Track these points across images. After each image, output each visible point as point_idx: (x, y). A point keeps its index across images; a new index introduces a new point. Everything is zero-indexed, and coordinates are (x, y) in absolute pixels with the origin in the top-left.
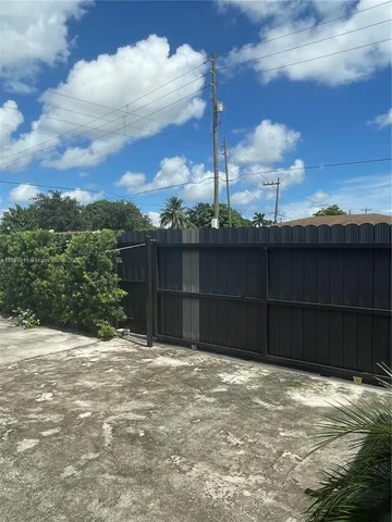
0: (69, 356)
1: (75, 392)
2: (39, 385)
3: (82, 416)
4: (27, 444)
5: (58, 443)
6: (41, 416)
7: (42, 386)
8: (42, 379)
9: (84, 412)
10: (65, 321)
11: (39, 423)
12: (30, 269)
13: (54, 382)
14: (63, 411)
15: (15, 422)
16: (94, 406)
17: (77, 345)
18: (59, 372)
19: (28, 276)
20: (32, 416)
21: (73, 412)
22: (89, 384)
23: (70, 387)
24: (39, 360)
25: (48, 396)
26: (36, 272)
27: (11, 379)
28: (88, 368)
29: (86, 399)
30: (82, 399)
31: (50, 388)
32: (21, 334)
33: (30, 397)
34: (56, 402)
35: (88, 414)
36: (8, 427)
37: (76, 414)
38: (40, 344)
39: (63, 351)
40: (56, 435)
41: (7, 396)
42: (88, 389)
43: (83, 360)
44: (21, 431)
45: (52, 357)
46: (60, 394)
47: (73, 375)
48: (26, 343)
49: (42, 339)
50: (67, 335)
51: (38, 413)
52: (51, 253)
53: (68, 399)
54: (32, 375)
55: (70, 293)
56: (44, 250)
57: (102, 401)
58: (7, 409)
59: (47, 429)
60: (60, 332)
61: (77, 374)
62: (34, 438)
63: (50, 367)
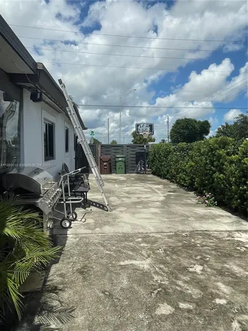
0: (229, 236)
1: (221, 273)
2: (196, 256)
3: (218, 301)
4: (165, 309)
5: (187, 322)
6: (186, 286)
7: (199, 257)
8: (200, 251)
9: (220, 298)
10: (233, 206)
11: (181, 292)
12: (213, 165)
13: (208, 257)
14: (204, 288)
15: (167, 283)
16: (233, 294)
17: (239, 228)
18: (215, 250)
19: (211, 170)
20: (180, 283)
21: (212, 294)
22: (236, 269)
23: (218, 266)
24: (206, 234)
25: (198, 268)
26: (216, 167)
27: (180, 244)
28: (241, 253)
29: (228, 284)
30: (224, 283)
31: (203, 262)
32: (201, 210)
33: (186, 265)
34: (202, 277)
35: (223, 302)
36: (160, 286)
37: (214, 296)
38: (211, 221)
39: (226, 231)
40: (189, 311)
41: (172, 258)
42: (233, 275)
43: (239, 243)
44: (167, 293)
45: (216, 234)
46: (209, 270)
47: (225, 256)
48: (202, 218)
49: (214, 217)
50: (234, 218)
51: (185, 282)
52: (228, 154)
53: (213, 278)
54: (195, 246)
55: (238, 186)
56: (222, 152)
57: (242, 292)
58: (166, 269)
59: (185, 301)
60: (229, 214)
61: (229, 256)
62: (172, 306)
63: (211, 243)
